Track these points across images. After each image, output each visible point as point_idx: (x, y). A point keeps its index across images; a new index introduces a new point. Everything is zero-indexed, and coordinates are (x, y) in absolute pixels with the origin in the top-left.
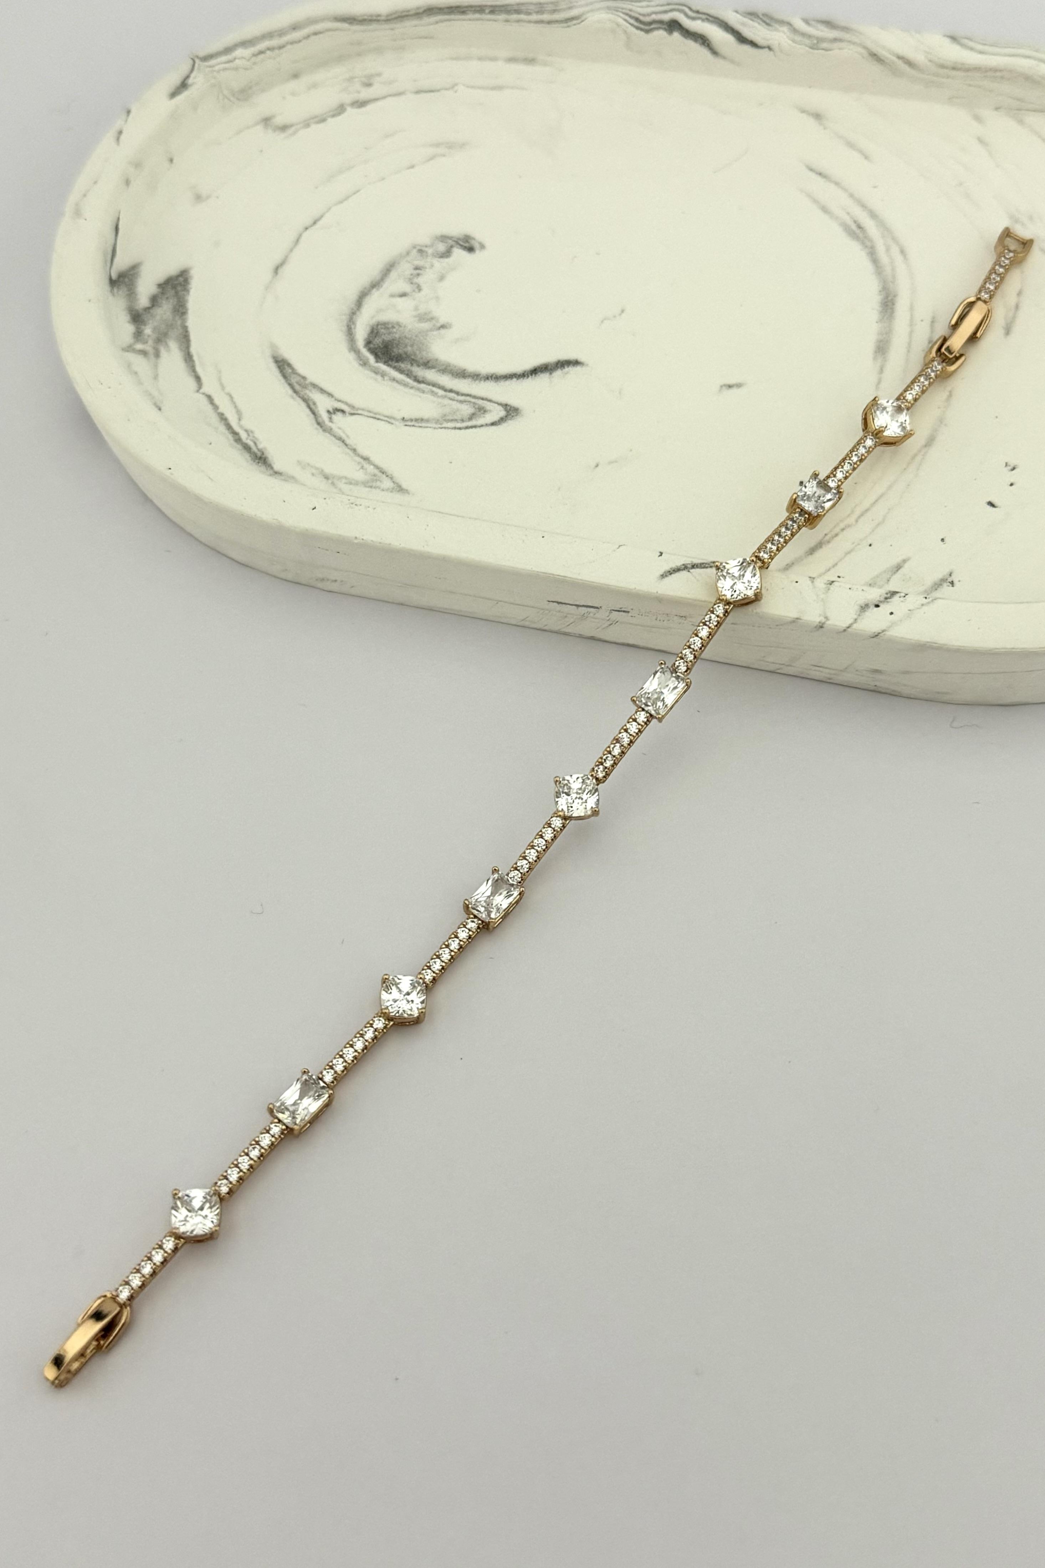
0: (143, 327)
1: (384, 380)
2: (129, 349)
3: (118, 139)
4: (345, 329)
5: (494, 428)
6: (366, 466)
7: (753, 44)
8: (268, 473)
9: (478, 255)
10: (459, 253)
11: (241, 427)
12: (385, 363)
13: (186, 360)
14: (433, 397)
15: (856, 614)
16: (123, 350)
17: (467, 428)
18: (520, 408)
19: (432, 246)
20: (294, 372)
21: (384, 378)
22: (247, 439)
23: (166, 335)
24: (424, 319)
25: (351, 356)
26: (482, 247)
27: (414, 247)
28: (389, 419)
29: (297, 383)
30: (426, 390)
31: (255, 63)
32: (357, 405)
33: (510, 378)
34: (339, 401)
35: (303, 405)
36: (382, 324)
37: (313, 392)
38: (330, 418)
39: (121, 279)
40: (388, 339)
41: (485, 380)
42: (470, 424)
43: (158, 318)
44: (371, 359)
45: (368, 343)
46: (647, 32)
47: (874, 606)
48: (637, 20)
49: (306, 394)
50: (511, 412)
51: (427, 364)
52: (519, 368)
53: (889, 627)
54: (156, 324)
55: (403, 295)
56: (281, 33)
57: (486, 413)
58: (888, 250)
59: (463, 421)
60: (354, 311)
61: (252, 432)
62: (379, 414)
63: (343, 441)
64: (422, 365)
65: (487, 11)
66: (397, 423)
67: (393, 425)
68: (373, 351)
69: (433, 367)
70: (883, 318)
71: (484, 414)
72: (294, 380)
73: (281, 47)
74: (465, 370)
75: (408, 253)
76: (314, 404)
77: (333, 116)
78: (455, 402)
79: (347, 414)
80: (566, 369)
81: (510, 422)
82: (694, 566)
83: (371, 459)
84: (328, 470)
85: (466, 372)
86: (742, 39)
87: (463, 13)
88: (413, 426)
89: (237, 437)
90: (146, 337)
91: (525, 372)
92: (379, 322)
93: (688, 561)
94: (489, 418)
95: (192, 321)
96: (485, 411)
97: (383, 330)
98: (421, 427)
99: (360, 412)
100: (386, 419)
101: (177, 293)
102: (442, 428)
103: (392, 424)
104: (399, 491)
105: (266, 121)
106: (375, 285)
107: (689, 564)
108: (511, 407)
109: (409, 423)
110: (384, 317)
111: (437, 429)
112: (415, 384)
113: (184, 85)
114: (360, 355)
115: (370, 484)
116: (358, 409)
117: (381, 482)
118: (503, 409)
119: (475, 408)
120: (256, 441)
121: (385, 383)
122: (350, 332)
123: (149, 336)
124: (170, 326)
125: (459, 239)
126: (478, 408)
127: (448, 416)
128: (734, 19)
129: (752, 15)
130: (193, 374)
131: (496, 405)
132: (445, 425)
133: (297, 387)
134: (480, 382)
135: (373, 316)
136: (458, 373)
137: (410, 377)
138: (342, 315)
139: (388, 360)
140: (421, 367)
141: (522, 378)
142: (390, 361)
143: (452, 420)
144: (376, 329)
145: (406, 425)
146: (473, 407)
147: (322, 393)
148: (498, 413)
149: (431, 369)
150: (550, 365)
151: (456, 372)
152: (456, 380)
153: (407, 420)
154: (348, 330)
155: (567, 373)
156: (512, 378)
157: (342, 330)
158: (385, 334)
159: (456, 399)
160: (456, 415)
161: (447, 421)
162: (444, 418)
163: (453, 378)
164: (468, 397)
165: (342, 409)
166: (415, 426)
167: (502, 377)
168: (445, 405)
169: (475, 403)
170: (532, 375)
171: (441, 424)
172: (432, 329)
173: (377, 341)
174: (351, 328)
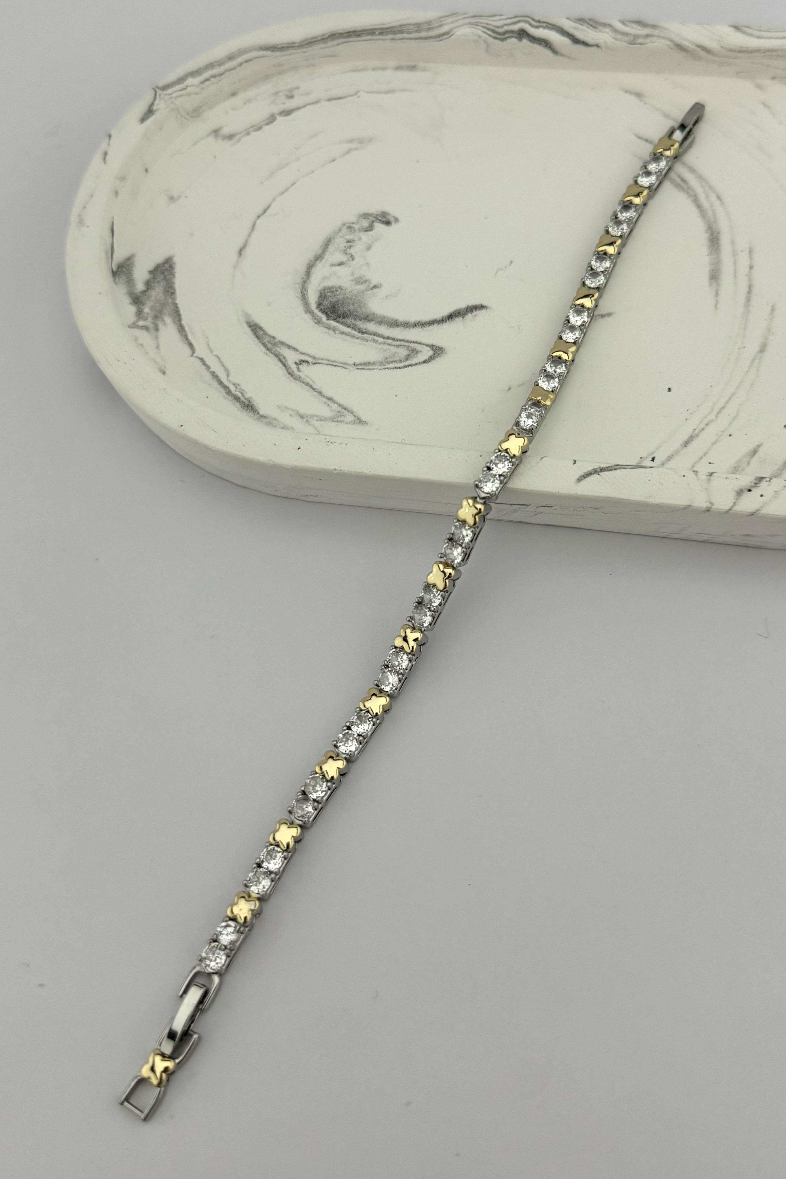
0: (142, 307)
1: (335, 334)
2: (134, 326)
3: (104, 159)
4: (300, 295)
5: (425, 365)
6: (331, 404)
7: (585, 44)
8: (256, 418)
9: (394, 227)
10: (379, 227)
11: (229, 381)
12: (334, 320)
13: (179, 331)
14: (375, 344)
15: (734, 499)
16: (129, 327)
17: (405, 367)
18: (444, 347)
19: (357, 223)
20: (265, 333)
21: (335, 332)
22: (235, 391)
23: (161, 312)
24: (359, 282)
25: (308, 317)
26: (397, 220)
27: (344, 225)
28: (344, 365)
29: (269, 342)
30: (369, 339)
31: (203, 89)
32: (317, 356)
33: (432, 323)
34: (303, 354)
35: (276, 360)
36: (327, 289)
37: (282, 348)
38: (298, 368)
39: (120, 270)
40: (334, 300)
41: (413, 328)
42: (407, 363)
43: (153, 298)
44: (324, 318)
45: (319, 305)
46: (503, 40)
47: (747, 491)
48: (493, 31)
49: (276, 350)
50: (437, 351)
51: (368, 318)
52: (438, 316)
53: (762, 507)
54: (152, 303)
55: (341, 264)
56: (220, 63)
57: (418, 353)
58: (707, 197)
59: (401, 361)
60: (304, 280)
61: (239, 385)
62: (335, 362)
63: (311, 386)
64: (364, 318)
65: (377, 33)
66: (351, 368)
67: (347, 370)
68: (323, 311)
69: (371, 320)
70: (712, 251)
71: (416, 354)
72: (266, 340)
73: (221, 75)
74: (396, 320)
75: (340, 230)
76: (284, 358)
77: (267, 124)
78: (393, 347)
79: (311, 364)
80: (475, 313)
81: (437, 359)
82: (602, 470)
83: (333, 399)
84: (302, 411)
85: (398, 321)
86: (576, 41)
87: (359, 36)
88: (363, 369)
89: (228, 390)
90: (146, 315)
91: (443, 317)
92: (325, 287)
93: (596, 466)
94: (421, 357)
95: (180, 300)
96: (417, 352)
97: (329, 294)
98: (369, 369)
99: (320, 361)
100: (342, 365)
101: (165, 277)
102: (385, 369)
103: (347, 368)
104: (359, 423)
105: (216, 132)
106: (318, 258)
107: (597, 468)
108: (436, 347)
109: (359, 367)
110: (329, 283)
111: (382, 369)
112: (360, 335)
113: (150, 112)
114: (315, 315)
115: (336, 419)
116: (319, 359)
117: (344, 416)
118: (430, 349)
119: (409, 351)
120: (243, 392)
121: (336, 336)
122: (304, 298)
123: (148, 314)
124: (164, 305)
125: (377, 215)
126: (411, 350)
127: (389, 358)
128: (568, 25)
129: (581, 20)
130: (186, 342)
131: (425, 347)
132: (388, 366)
133: (269, 346)
134: (410, 329)
135: (320, 284)
136: (392, 323)
137: (355, 330)
138: (296, 284)
139: (337, 318)
140: (363, 320)
141: (442, 323)
142: (338, 318)
143: (392, 362)
144: (324, 293)
145: (358, 369)
146: (408, 349)
147: (288, 348)
148: (427, 353)
149: (370, 322)
150: (461, 310)
151: (391, 322)
152: (391, 329)
153: (358, 365)
154: (302, 296)
155: (476, 316)
156: (434, 324)
157: (297, 297)
158: (331, 297)
159: (393, 344)
160: (395, 357)
161: (389, 363)
162: (386, 361)
163: (389, 327)
164: (403, 342)
165: (306, 360)
166: (365, 369)
167: (426, 324)
168: (386, 350)
169: (409, 347)
170: (449, 320)
171: (384, 365)
172: (367, 290)
173: (326, 303)
174: (304, 294)
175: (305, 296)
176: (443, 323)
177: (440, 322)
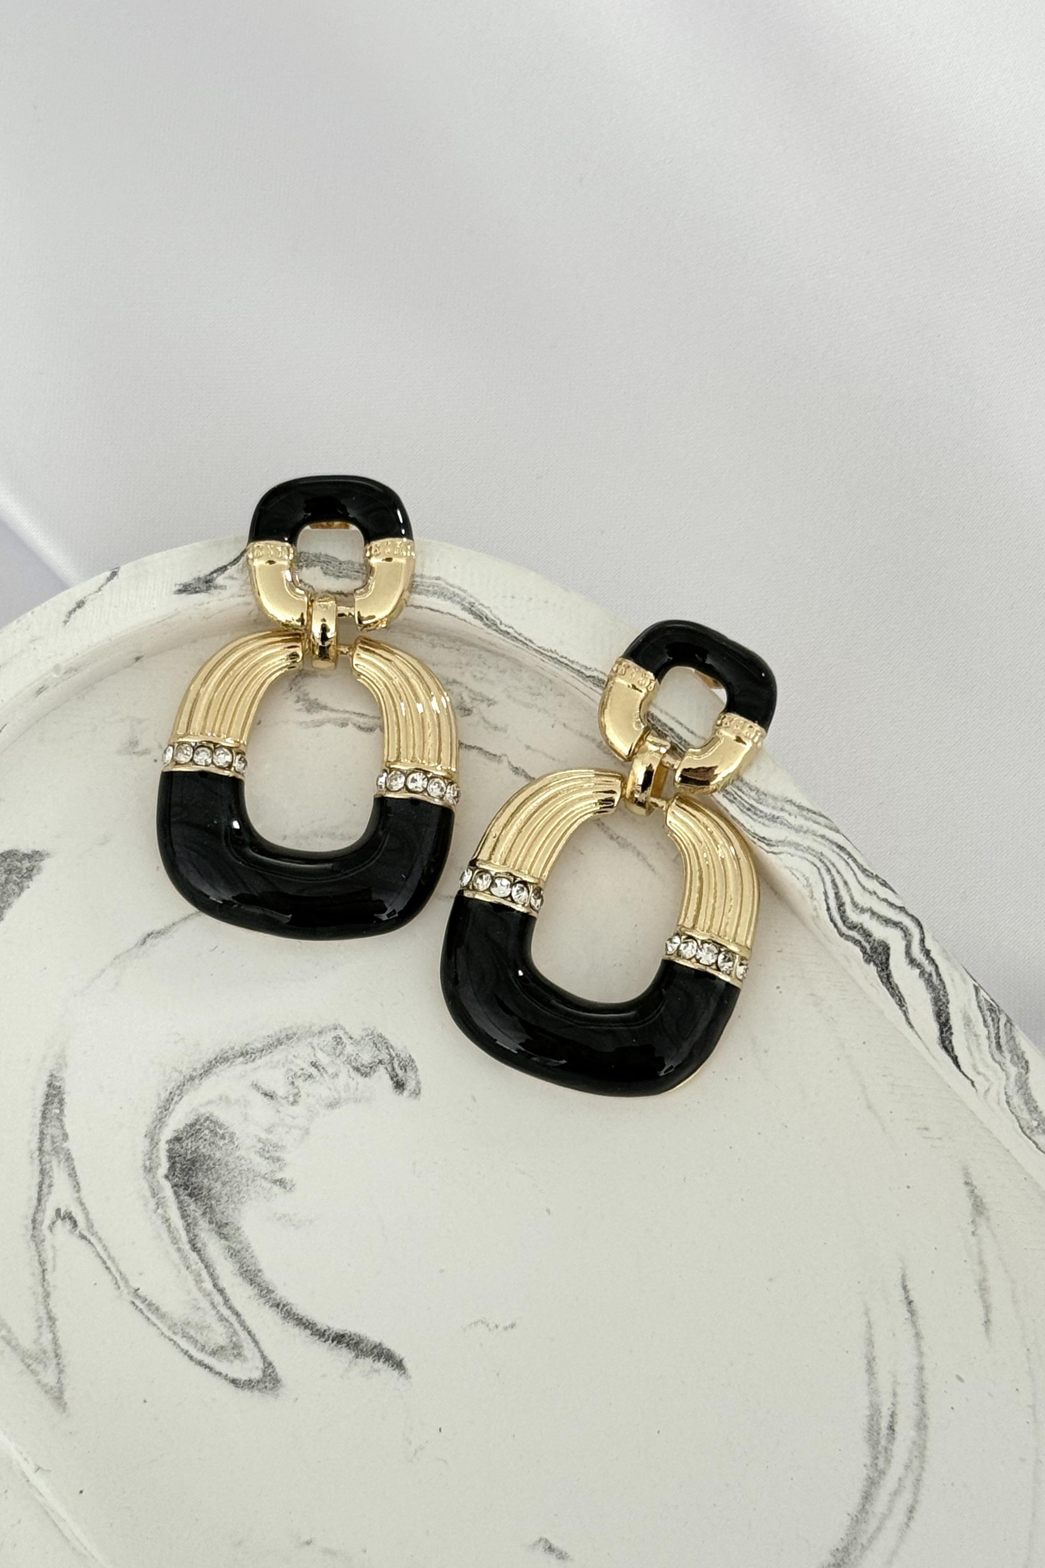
1: (155, 1212)
3: (71, 613)
4: (164, 1095)
5: (232, 1387)
6: (45, 1329)
7: (954, 1058)
9: (401, 1100)
10: (382, 1079)
12: (175, 1185)
14: (193, 1282)
17: (200, 1363)
18: (284, 1382)
19: (358, 1043)
20: (60, 1117)
21: (158, 1208)
24: (268, 1152)
25: (143, 1145)
26: (417, 1093)
27: (335, 1028)
28: (119, 1279)
29: (52, 1137)
30: (194, 1267)
32: (97, 1227)
33: (304, 1324)
34: (82, 1204)
35: (35, 1179)
36: (211, 1120)
37: (62, 1165)
38: (54, 1223)
40: (203, 1150)
41: (271, 1306)
42: (207, 1360)
44: (164, 1167)
45: (177, 1138)
46: (841, 935)
49: (49, 1163)
50: (268, 1379)
51: (221, 1228)
52: (323, 1321)
55: (270, 1095)
57: (238, 1358)
59: (202, 1348)
60: (194, 1074)
62: (114, 1261)
63: (44, 1271)
64: (217, 1223)
66: (124, 1293)
67: (116, 1293)
68: (172, 1158)
69: (225, 1237)
71: (235, 1356)
72: (52, 1129)
74: (260, 1271)
75: (319, 1033)
76: (50, 1186)
78: (214, 1312)
79: (77, 1232)
80: (379, 1365)
81: (256, 1393)
83: (57, 1323)
85: (259, 1274)
88: (141, 1310)
91: (329, 1329)
92: (211, 1115)
94: (235, 1369)
96: (239, 1354)
97: (207, 1132)
98: (148, 1319)
99: (93, 1240)
100: (117, 1275)
102: (171, 1340)
103: (119, 1288)
104: (53, 1398)
106: (246, 1054)
108: (273, 1373)
109: (138, 1304)
110: (221, 1114)
111: (165, 1336)
112: (187, 1247)
113: (207, 583)
114: (155, 1151)
115: (30, 1361)
116: (95, 1235)
117: (45, 1366)
118: (262, 1367)
119: (231, 1341)
121: (154, 1217)
122: (166, 1107)
125: (399, 1055)
126: (235, 1344)
127: (191, 1327)
129: (990, 1008)
131: (258, 1355)
132: (177, 1339)
133: (47, 1145)
134: (265, 1303)
135: (209, 1102)
136: (249, 1268)
137: (188, 1232)
138: (176, 1071)
139: (181, 1186)
140: (214, 1225)
141: (318, 1337)
142: (183, 1187)
143: (191, 1337)
144: (201, 1125)
145: (133, 1303)
146: (232, 1336)
147: (69, 1174)
148: (250, 1369)
149: (221, 1238)
150: (365, 1342)
151: (249, 1266)
152: (239, 1279)
153: (140, 1297)
154: (168, 1100)
155: (377, 1371)
156: (306, 1327)
157: (159, 1095)
158: (205, 1140)
159: (219, 1308)
160: (202, 1334)
161: (185, 1335)
162: (184, 1327)
163: (238, 1273)
164: (234, 1317)
165: (77, 1219)
166: (142, 1312)
167: (296, 1317)
168: (199, 1308)
169: (237, 1334)
170: (333, 1341)
171: (174, 1333)
172: (266, 1176)
173: (190, 1144)
174: (172, 1099)
175: (170, 1104)
176: (319, 1339)
177: (318, 1333)
